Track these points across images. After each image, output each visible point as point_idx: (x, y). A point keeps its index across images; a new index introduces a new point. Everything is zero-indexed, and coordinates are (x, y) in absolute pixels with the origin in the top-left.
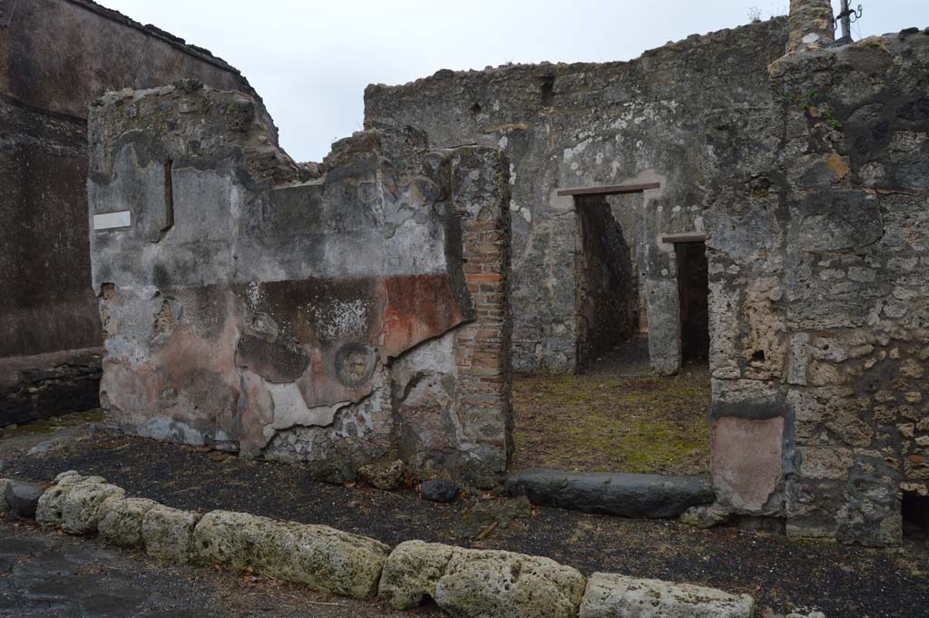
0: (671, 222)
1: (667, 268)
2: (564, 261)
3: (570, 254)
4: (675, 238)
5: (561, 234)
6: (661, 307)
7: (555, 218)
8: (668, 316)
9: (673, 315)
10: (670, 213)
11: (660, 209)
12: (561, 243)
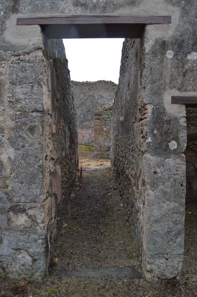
0: (184, 75)
1: (176, 139)
2: (25, 124)
3: (34, 114)
4: (189, 98)
5: (21, 83)
6: (165, 193)
7: (14, 59)
8: (172, 205)
9: (181, 204)
10: (183, 62)
11: (170, 54)
12: (22, 97)
